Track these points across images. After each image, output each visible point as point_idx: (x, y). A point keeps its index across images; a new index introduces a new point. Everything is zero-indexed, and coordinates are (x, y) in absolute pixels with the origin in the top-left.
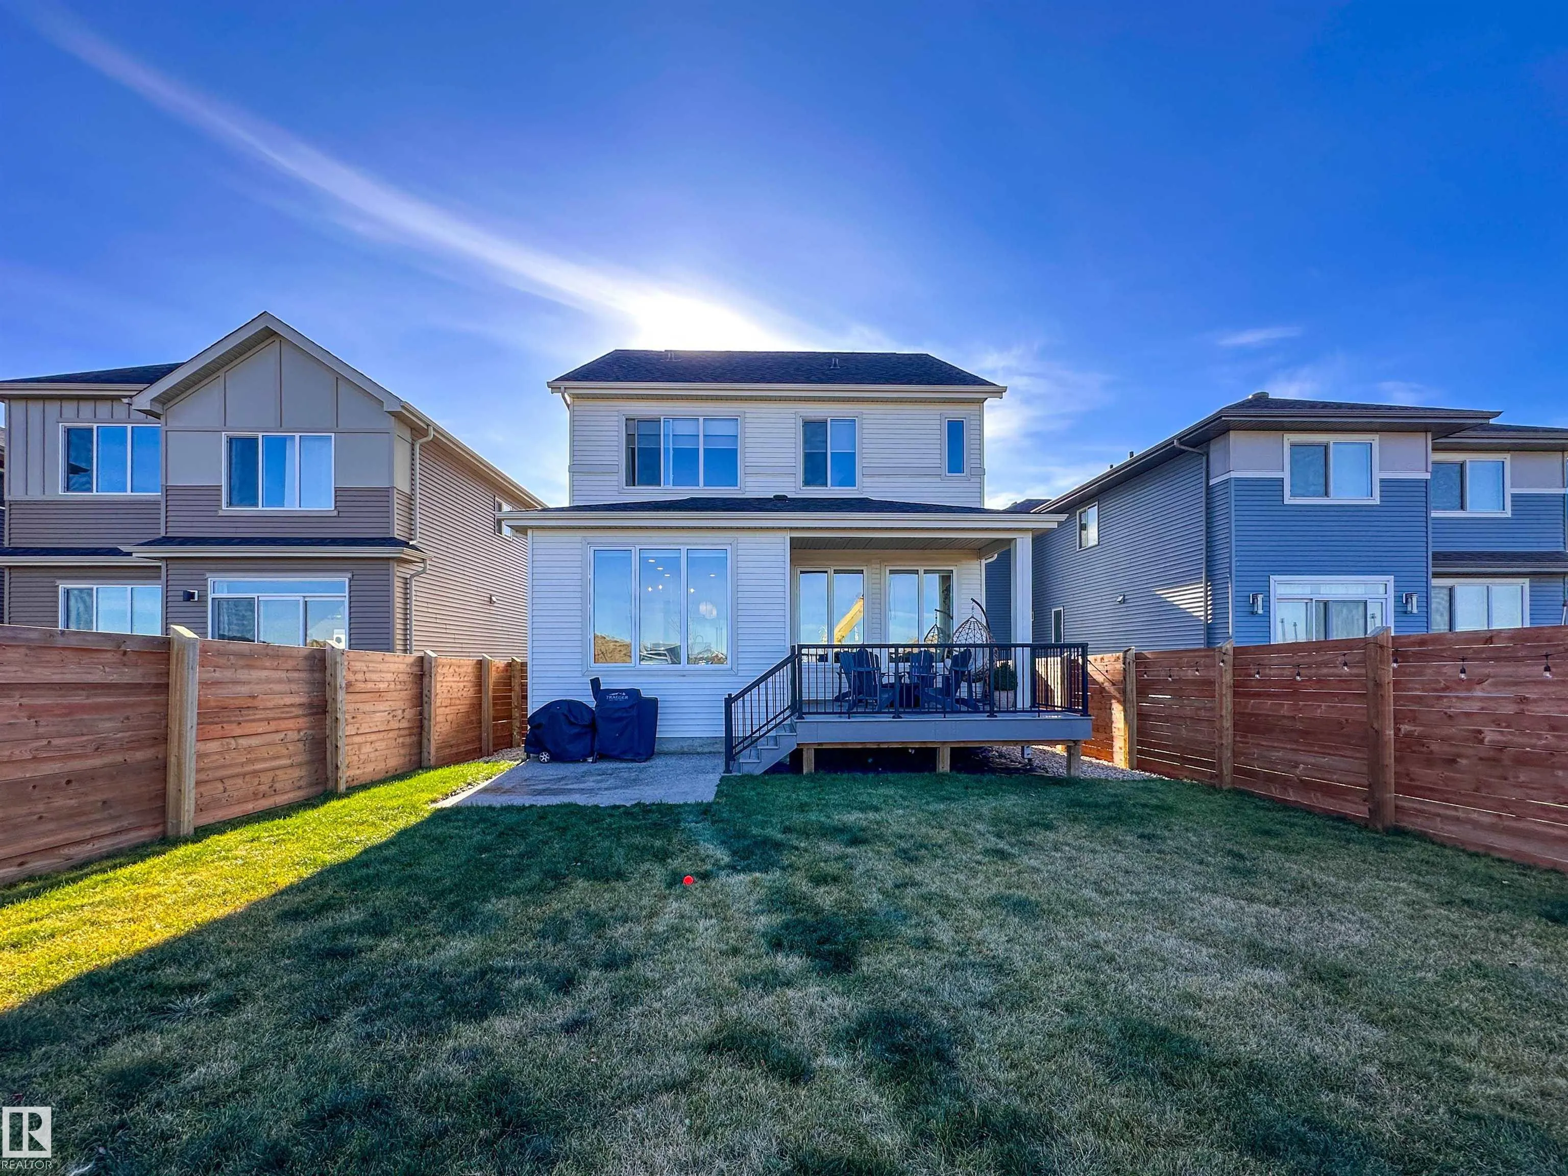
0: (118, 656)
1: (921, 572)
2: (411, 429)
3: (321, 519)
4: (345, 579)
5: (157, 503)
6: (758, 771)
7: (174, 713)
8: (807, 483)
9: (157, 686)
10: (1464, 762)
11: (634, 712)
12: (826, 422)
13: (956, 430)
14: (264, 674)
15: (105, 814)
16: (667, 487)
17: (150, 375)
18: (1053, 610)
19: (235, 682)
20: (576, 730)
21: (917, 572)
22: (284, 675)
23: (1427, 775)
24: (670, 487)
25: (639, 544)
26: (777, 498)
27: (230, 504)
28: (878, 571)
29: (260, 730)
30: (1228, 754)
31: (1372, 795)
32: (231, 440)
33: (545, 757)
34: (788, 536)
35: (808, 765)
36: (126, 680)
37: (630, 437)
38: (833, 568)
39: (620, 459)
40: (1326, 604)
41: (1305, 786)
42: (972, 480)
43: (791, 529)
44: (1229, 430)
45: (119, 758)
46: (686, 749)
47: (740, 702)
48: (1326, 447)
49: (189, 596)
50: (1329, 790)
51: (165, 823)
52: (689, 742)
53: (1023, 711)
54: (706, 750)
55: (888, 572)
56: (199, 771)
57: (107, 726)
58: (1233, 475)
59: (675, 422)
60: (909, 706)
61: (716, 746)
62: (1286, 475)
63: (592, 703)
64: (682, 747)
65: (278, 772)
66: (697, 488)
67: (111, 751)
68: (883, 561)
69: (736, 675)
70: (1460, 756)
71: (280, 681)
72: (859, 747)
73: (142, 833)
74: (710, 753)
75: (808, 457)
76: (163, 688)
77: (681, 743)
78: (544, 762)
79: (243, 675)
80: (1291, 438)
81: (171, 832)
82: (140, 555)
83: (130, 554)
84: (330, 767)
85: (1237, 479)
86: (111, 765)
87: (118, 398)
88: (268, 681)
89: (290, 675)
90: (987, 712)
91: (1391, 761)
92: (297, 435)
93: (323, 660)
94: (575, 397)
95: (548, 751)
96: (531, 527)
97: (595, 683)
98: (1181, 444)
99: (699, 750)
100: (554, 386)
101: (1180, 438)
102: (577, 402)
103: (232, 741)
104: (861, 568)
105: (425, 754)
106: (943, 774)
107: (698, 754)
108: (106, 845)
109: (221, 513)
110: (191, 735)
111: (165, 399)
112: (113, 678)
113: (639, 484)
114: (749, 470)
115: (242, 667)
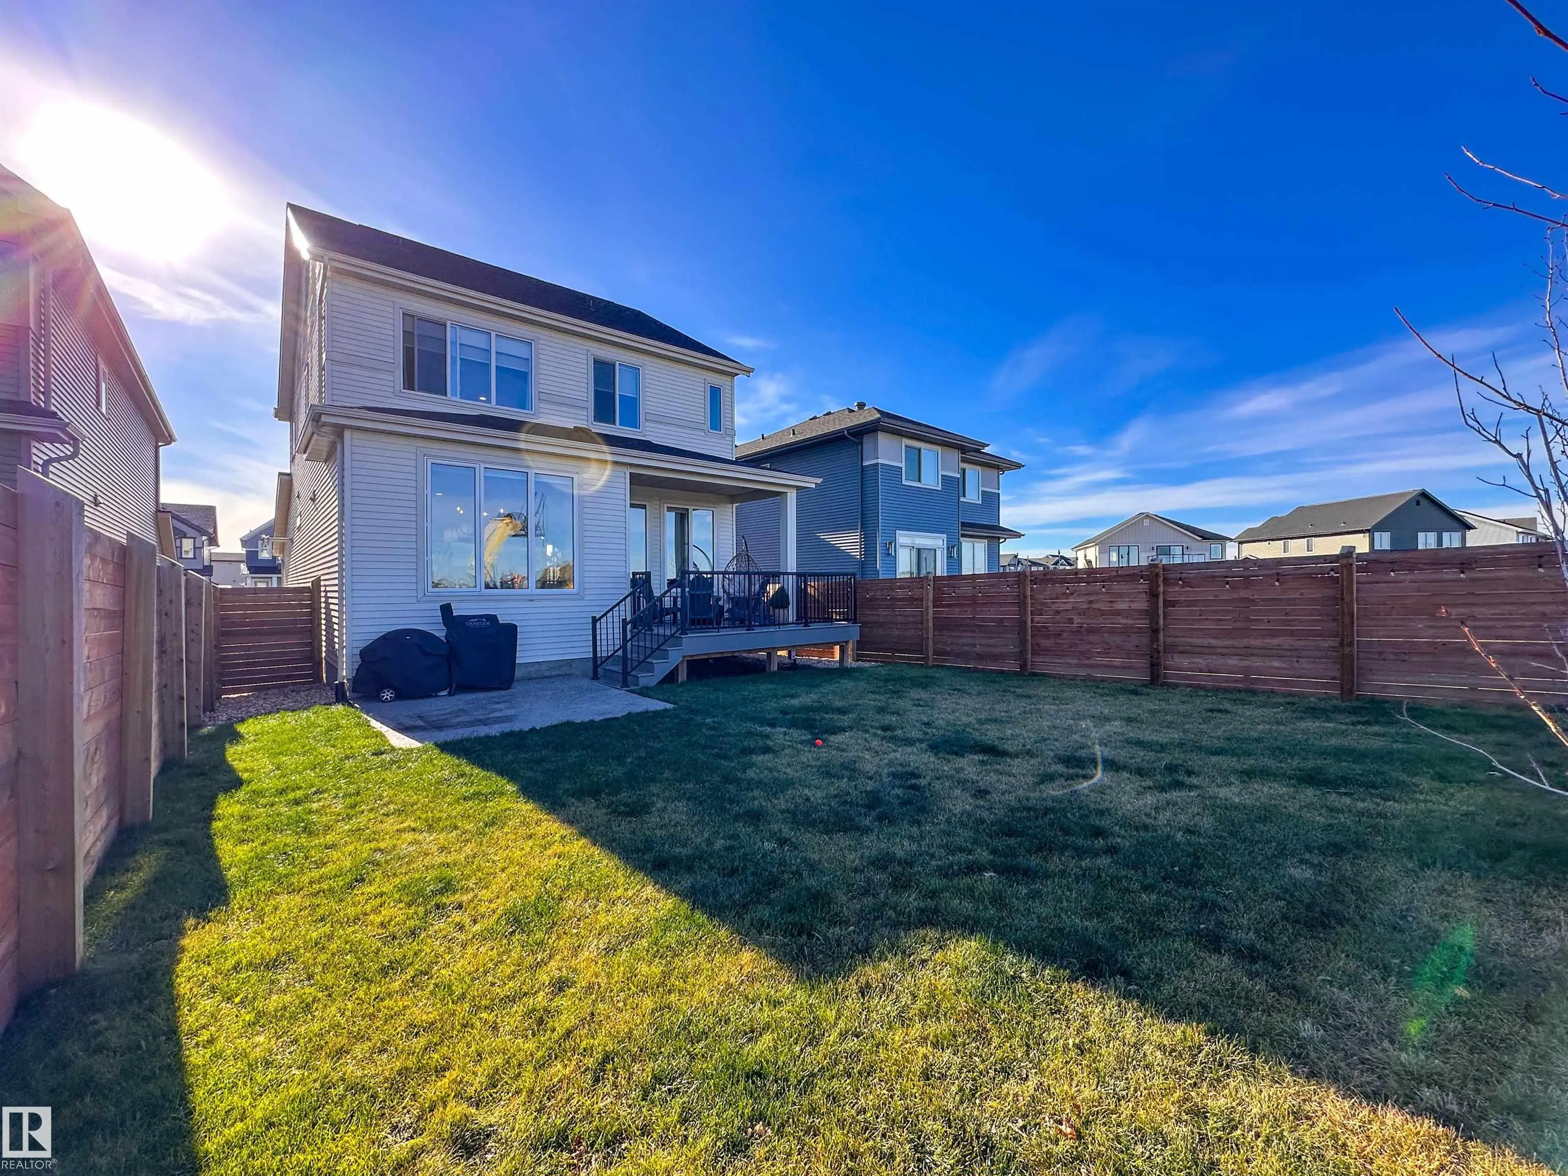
1: (691, 511)
6: (653, 682)
8: (596, 418)
10: (1065, 634)
12: (614, 366)
13: (715, 393)
16: (454, 399)
23: (1045, 643)
24: (458, 399)
25: (484, 462)
28: (658, 507)
30: (931, 643)
31: (1021, 656)
33: (387, 694)
34: (626, 470)
35: (682, 676)
37: (406, 334)
39: (396, 356)
40: (919, 550)
41: (980, 657)
42: (727, 438)
43: (631, 465)
44: (877, 430)
46: (533, 675)
48: (919, 450)
50: (995, 658)
52: (537, 667)
53: (793, 623)
54: (554, 673)
55: (665, 508)
58: (880, 461)
59: (464, 332)
61: (564, 668)
62: (903, 465)
63: (440, 633)
64: (530, 672)
66: (489, 405)
68: (661, 498)
69: (583, 599)
70: (1063, 631)
72: (719, 656)
74: (558, 676)
77: (529, 669)
78: (386, 701)
80: (906, 442)
85: (883, 465)
91: (1029, 638)
94: (337, 271)
95: (393, 688)
97: (446, 609)
98: (849, 434)
99: (546, 674)
101: (848, 429)
104: (644, 503)
106: (774, 672)
107: (546, 677)
113: (419, 390)
114: (543, 396)
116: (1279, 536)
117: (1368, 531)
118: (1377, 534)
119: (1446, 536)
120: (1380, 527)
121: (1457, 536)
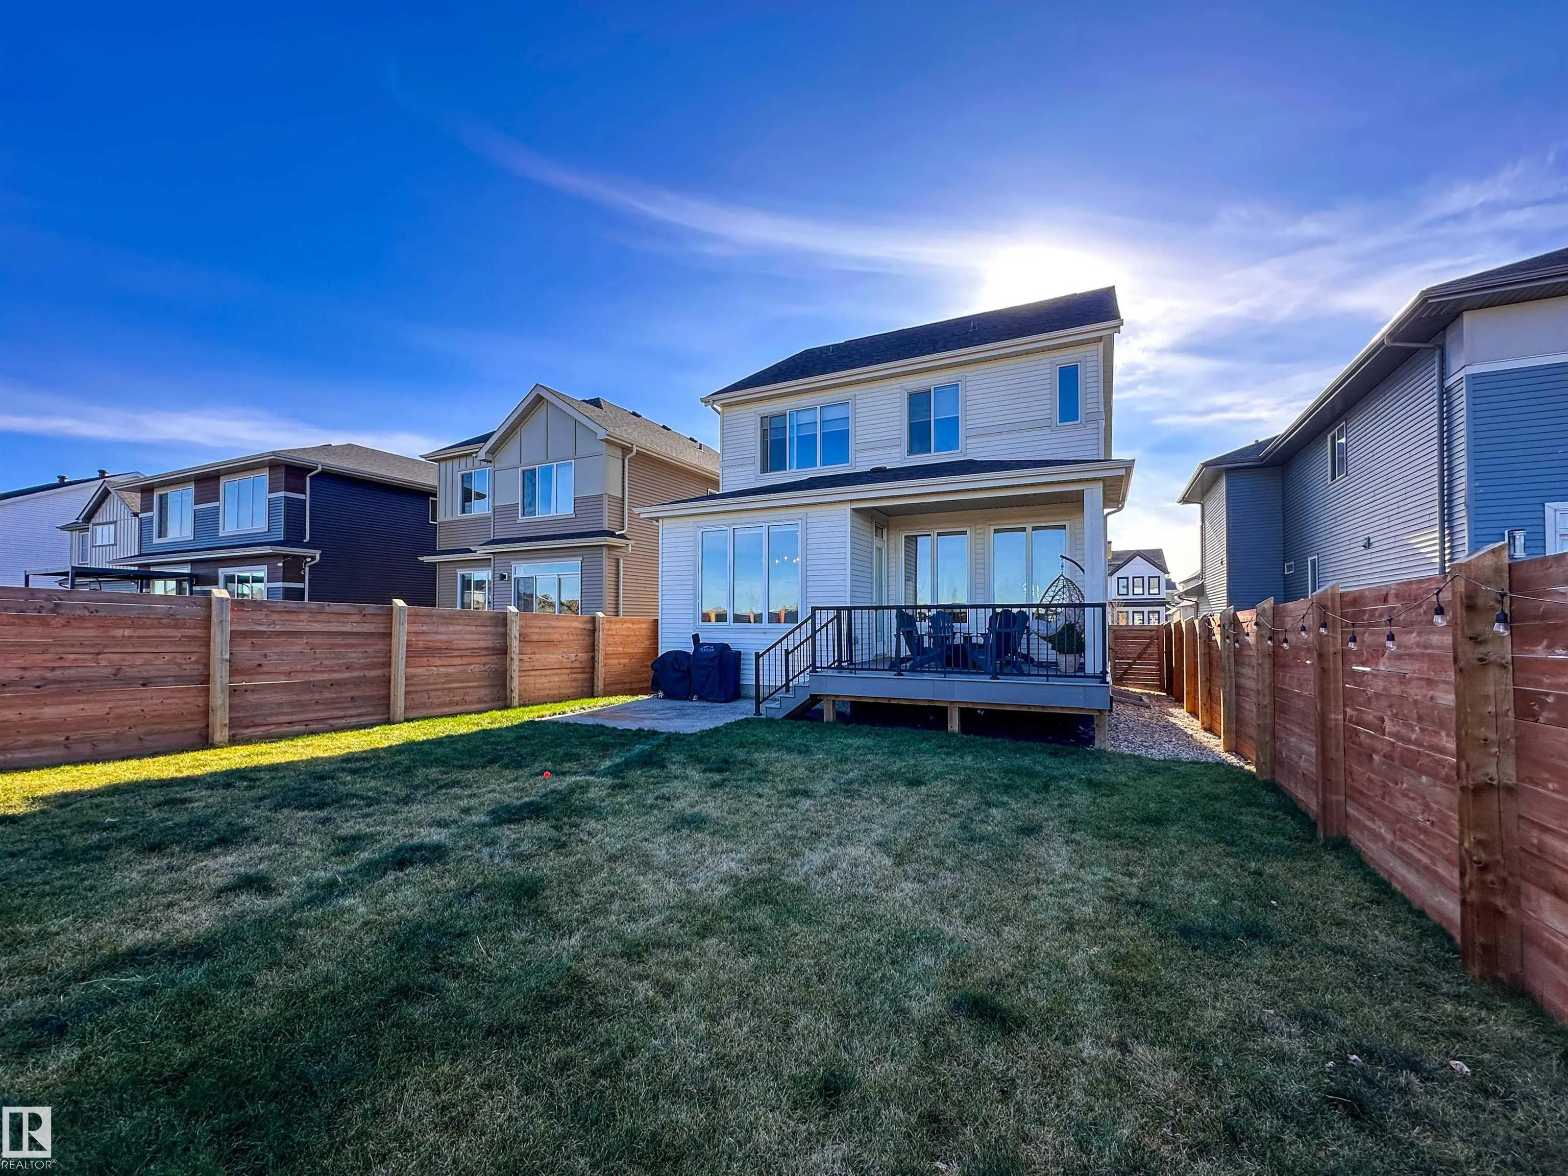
0: (361, 617)
1: (1029, 529)
2: (623, 449)
3: (566, 520)
4: (578, 562)
5: (489, 518)
6: (779, 716)
7: (394, 650)
8: (911, 452)
9: (384, 634)
11: (716, 662)
12: (931, 391)
13: (1068, 376)
14: (458, 628)
15: (352, 705)
16: (792, 470)
17: (484, 439)
18: (1309, 559)
19: (437, 633)
20: (678, 674)
21: (1024, 529)
22: (473, 629)
24: (794, 470)
26: (875, 471)
27: (523, 515)
29: (455, 663)
32: (524, 472)
33: (661, 694)
34: (848, 507)
35: (828, 716)
36: (365, 630)
37: (764, 432)
38: (936, 531)
39: (755, 451)
42: (1089, 426)
43: (851, 501)
44: (1461, 312)
45: (360, 674)
47: (766, 656)
49: (503, 577)
51: (389, 713)
55: (993, 532)
56: (406, 685)
57: (354, 656)
58: (1470, 370)
59: (800, 414)
60: (957, 665)
63: (691, 653)
65: (467, 690)
66: (816, 468)
67: (357, 669)
68: (989, 520)
71: (472, 633)
73: (372, 717)
75: (912, 427)
76: (389, 635)
78: (660, 698)
79: (442, 629)
81: (391, 719)
82: (481, 552)
83: (475, 552)
84: (508, 690)
85: (1475, 376)
86: (358, 677)
87: (470, 454)
88: (460, 632)
89: (478, 628)
90: (990, 674)
92: (555, 464)
93: (505, 619)
94: (723, 405)
95: (662, 690)
96: (662, 518)
97: (696, 638)
98: (1396, 341)
100: (705, 401)
101: (1390, 335)
102: (727, 410)
103: (435, 669)
104: (963, 529)
105: (596, 688)
106: (952, 734)
108: (354, 721)
109: (518, 521)
110: (402, 664)
111: (493, 451)
112: (357, 629)
113: (770, 470)
114: (859, 447)
115: (442, 624)
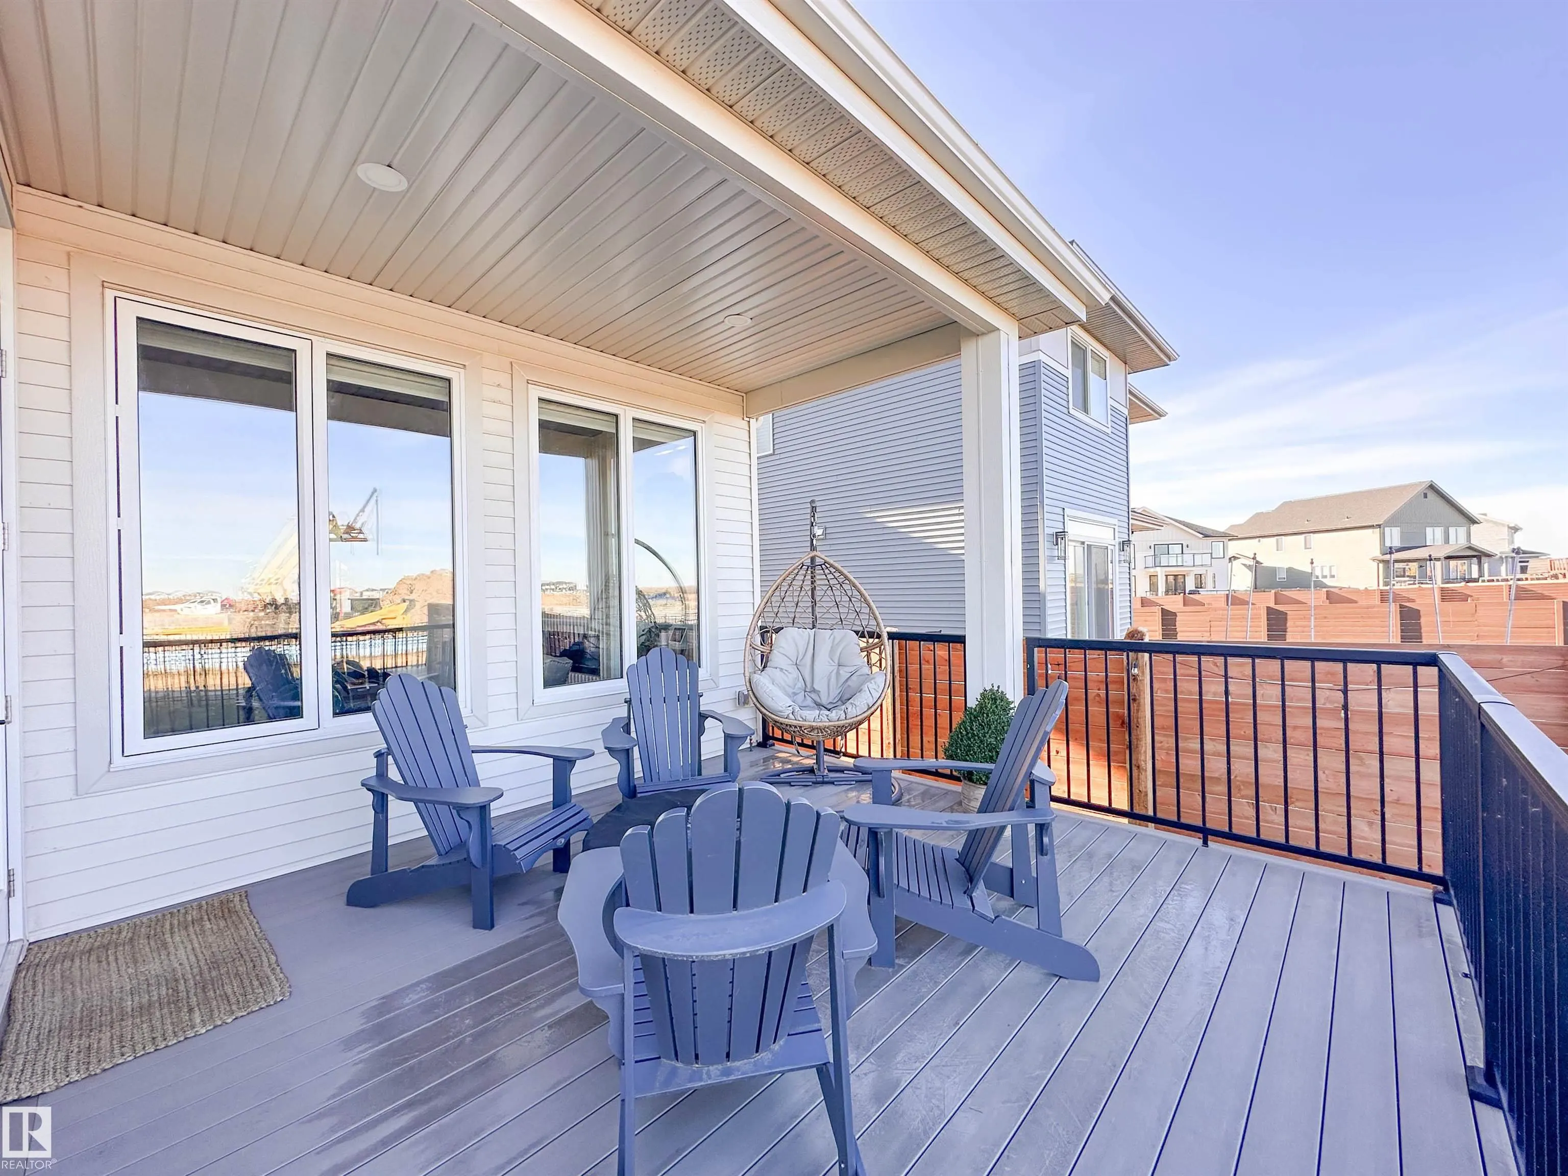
40: (1089, 549)
48: (1085, 352)
58: (1042, 357)
62: (1070, 375)
116: (1270, 533)
117: (1379, 526)
118: (1387, 530)
119: (1452, 530)
120: (1392, 522)
121: (1462, 531)
